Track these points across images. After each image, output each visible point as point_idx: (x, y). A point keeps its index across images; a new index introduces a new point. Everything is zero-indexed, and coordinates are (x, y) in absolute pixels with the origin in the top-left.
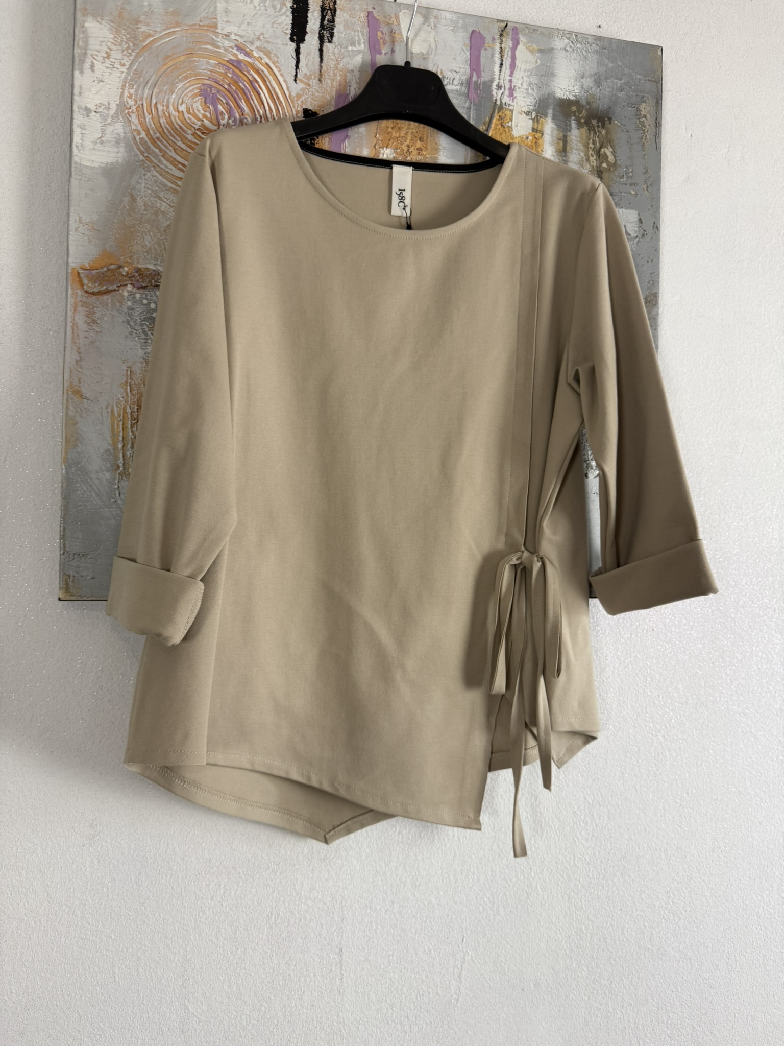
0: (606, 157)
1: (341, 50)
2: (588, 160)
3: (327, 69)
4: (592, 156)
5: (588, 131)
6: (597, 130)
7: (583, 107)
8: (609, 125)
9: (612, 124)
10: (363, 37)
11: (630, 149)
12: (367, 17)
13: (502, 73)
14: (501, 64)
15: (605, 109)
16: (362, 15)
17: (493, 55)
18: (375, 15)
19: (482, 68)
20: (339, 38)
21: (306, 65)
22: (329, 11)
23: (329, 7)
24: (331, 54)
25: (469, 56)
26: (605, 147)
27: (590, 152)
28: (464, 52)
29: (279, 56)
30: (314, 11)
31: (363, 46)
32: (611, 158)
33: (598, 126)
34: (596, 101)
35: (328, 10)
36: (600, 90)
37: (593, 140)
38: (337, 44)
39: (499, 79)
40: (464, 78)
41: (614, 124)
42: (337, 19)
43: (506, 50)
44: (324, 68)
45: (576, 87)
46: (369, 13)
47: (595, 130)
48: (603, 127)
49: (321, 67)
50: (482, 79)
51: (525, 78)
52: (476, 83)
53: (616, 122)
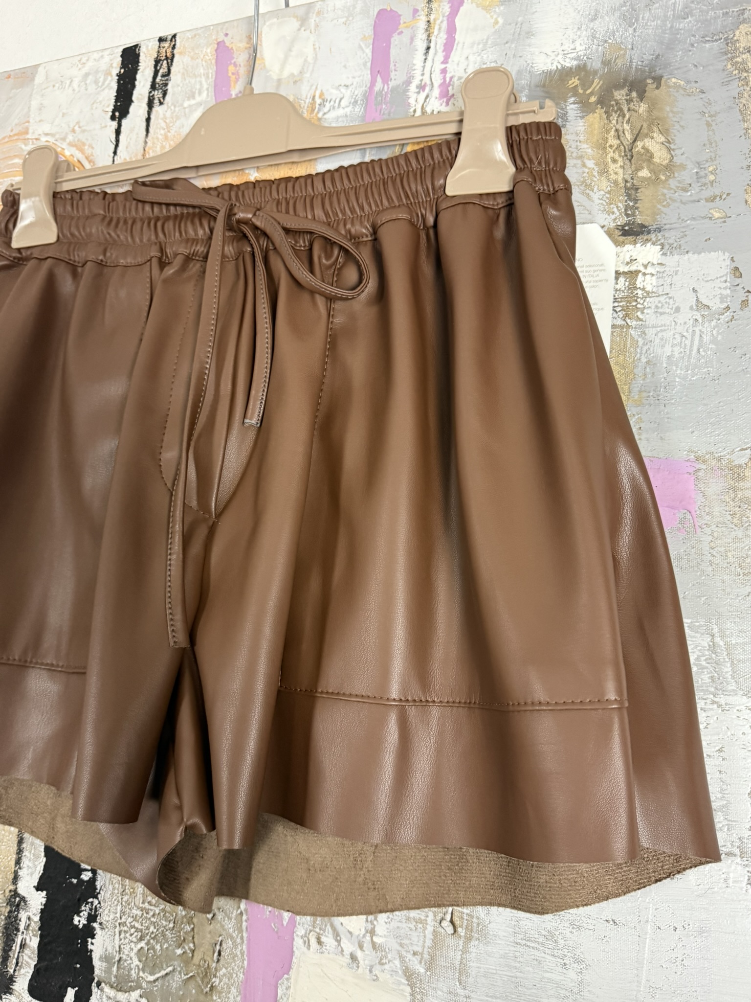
0: (648, 156)
1: (175, 111)
2: (604, 171)
3: (154, 143)
4: (614, 161)
5: (605, 116)
6: (625, 109)
7: (595, 72)
8: (657, 91)
9: (663, 87)
10: (206, 81)
11: (708, 124)
12: (216, 50)
13: (429, 63)
14: (428, 48)
15: (646, 62)
16: (209, 51)
17: (412, 39)
18: (228, 44)
19: (392, 67)
20: (173, 94)
21: (127, 148)
22: (165, 62)
23: (166, 56)
24: (161, 121)
25: (370, 55)
26: (647, 136)
27: (611, 154)
28: (362, 50)
29: (94, 146)
30: (145, 68)
31: (205, 94)
32: (660, 156)
33: (629, 101)
34: (624, 54)
35: (163, 61)
36: (635, 30)
37: (617, 130)
38: (170, 105)
39: (423, 75)
40: (359, 92)
41: (669, 87)
42: (173, 69)
43: (438, 22)
44: (149, 143)
45: (577, 43)
46: (218, 44)
47: (621, 110)
48: (641, 97)
49: (146, 142)
50: (392, 84)
51: (471, 58)
52: (380, 92)
53: (674, 80)
